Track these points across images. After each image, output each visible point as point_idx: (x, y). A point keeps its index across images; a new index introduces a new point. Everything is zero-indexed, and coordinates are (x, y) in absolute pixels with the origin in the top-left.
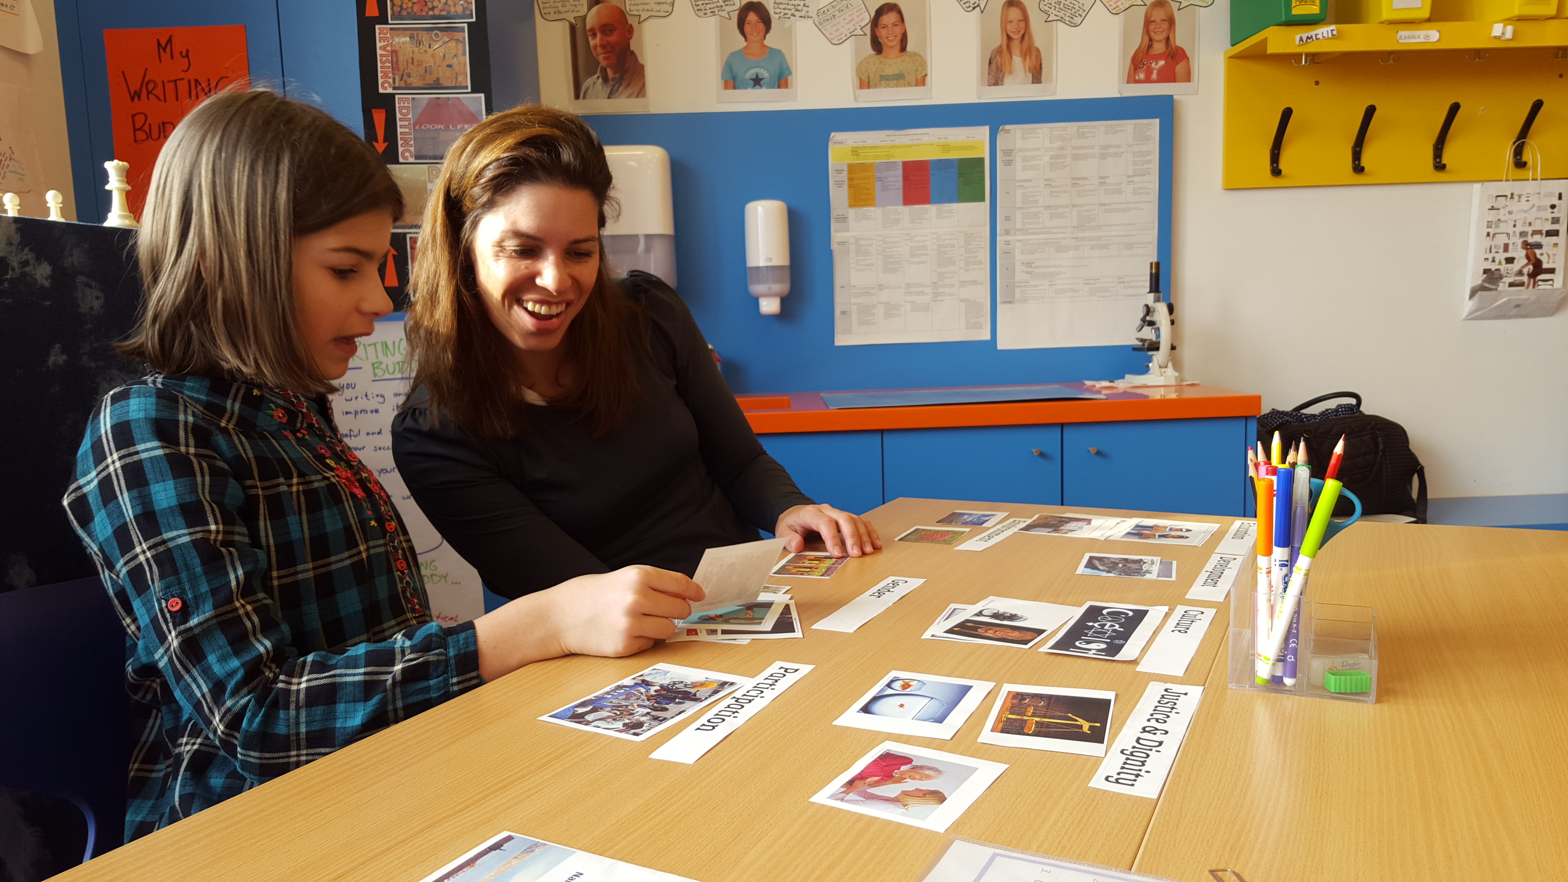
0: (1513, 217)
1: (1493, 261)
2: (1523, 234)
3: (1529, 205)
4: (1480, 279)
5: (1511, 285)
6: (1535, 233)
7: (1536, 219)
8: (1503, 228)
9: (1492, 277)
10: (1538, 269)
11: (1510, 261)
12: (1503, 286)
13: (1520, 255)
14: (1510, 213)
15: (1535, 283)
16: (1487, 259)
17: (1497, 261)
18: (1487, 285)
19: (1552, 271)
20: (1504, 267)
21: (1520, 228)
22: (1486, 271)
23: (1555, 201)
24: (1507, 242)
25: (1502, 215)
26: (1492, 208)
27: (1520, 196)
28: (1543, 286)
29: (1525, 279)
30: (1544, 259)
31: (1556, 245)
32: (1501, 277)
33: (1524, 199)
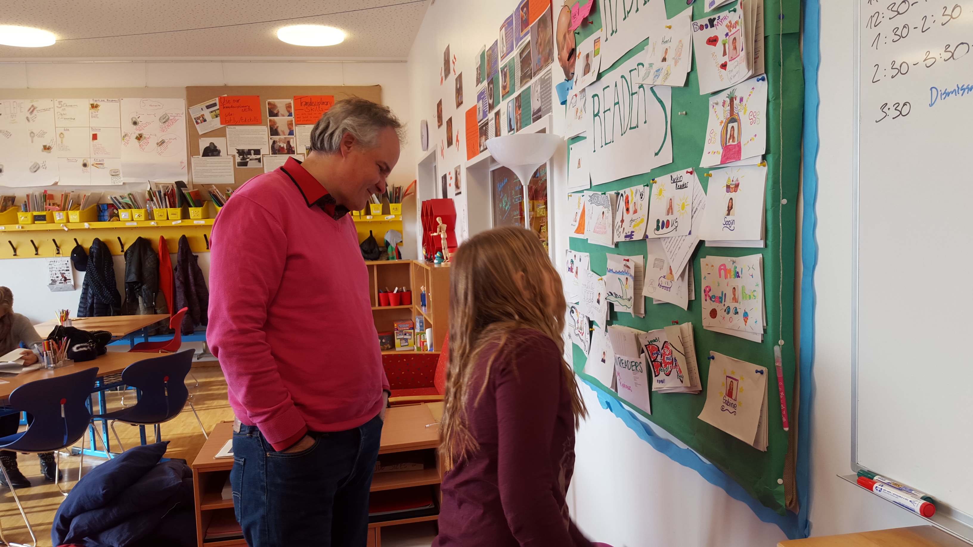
0: (56, 266)
1: (53, 277)
2: (59, 271)
3: (59, 264)
4: (51, 282)
5: (60, 283)
6: (62, 270)
7: (62, 267)
8: (54, 269)
9: (54, 282)
10: (66, 279)
11: (57, 277)
12: (58, 283)
13: (60, 275)
14: (55, 265)
15: (66, 283)
16: (51, 277)
17: (54, 277)
18: (53, 283)
19: (70, 279)
20: (56, 279)
21: (58, 269)
22: (52, 280)
23: (67, 263)
24: (55, 272)
25: (53, 266)
26: (50, 264)
27: (57, 261)
28: (68, 283)
29: (63, 281)
30: (67, 277)
31: (69, 273)
32: (56, 281)
33: (58, 262)
